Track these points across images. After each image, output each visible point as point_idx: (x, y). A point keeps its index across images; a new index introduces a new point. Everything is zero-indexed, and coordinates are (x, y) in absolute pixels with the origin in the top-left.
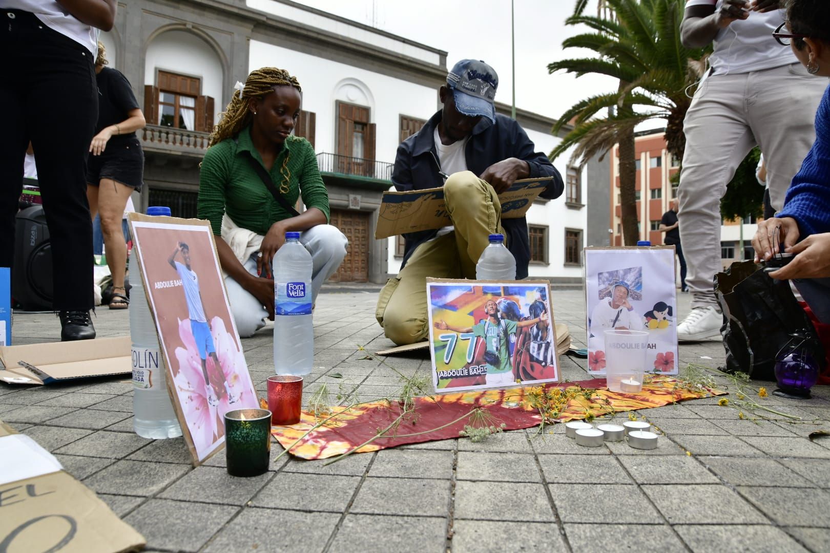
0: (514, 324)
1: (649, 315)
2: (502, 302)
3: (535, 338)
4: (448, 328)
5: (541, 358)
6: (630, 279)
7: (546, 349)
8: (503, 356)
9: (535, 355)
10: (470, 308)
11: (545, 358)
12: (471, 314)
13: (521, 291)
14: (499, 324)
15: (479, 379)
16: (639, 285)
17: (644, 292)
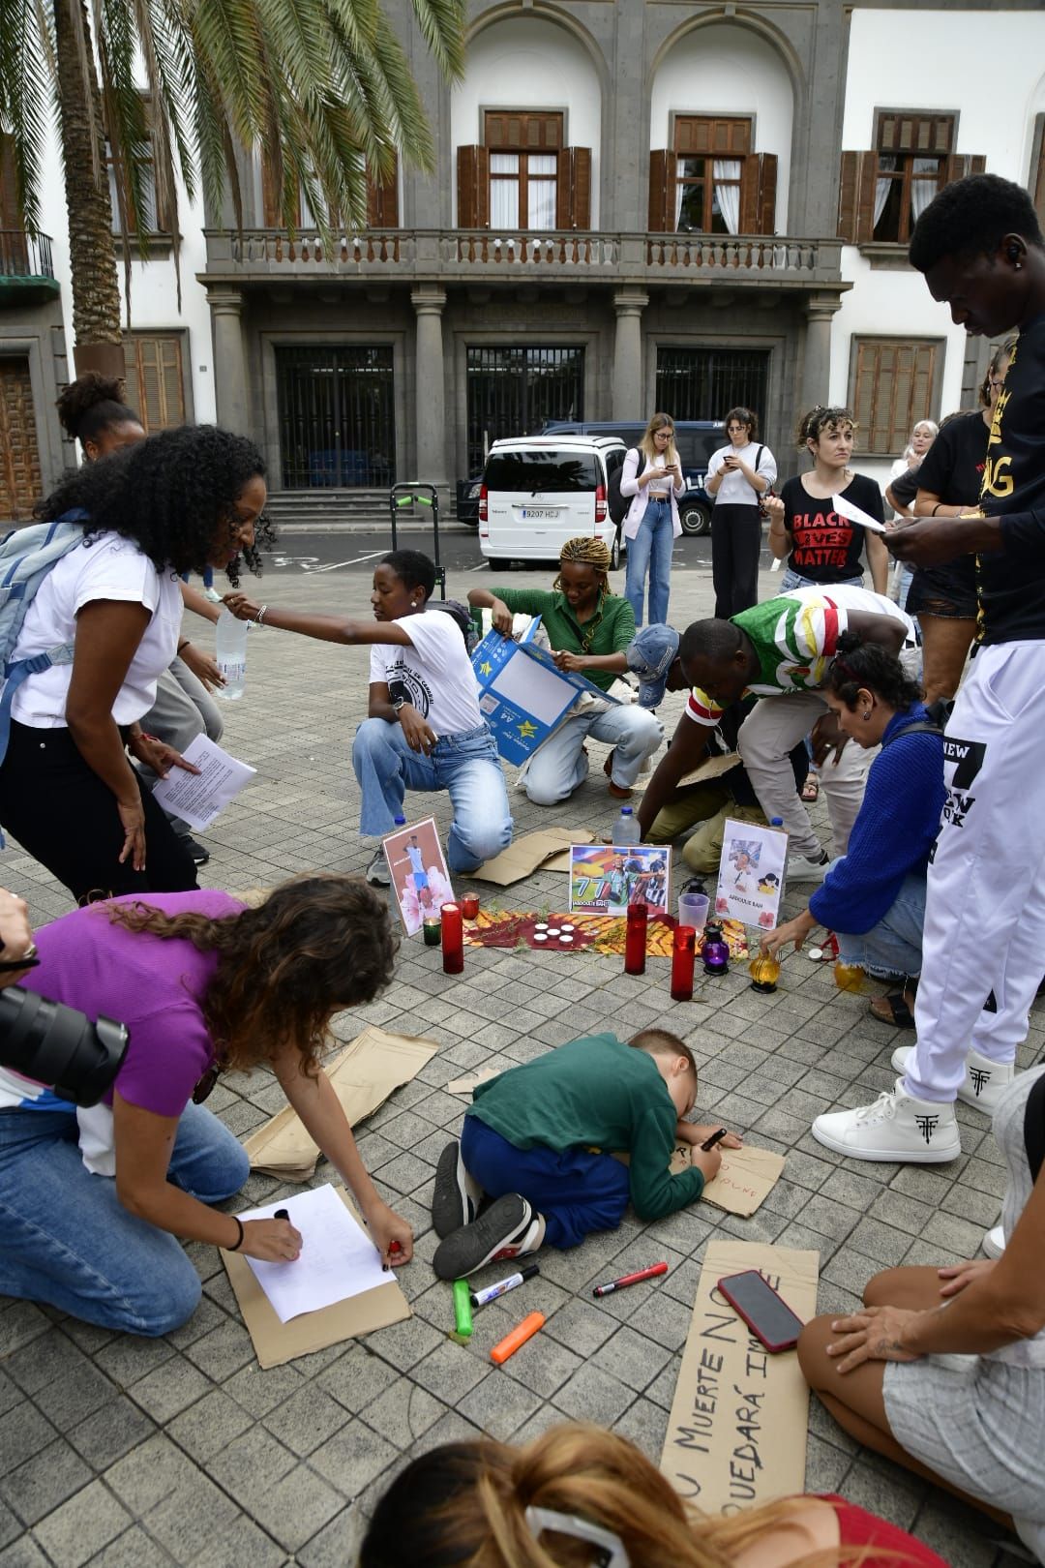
0: (635, 876)
1: (762, 881)
2: (628, 860)
3: (652, 886)
4: (583, 875)
5: (655, 900)
6: (752, 851)
7: (660, 895)
8: (624, 896)
9: (650, 898)
10: (601, 863)
11: (658, 901)
12: (602, 867)
13: (645, 853)
14: (623, 874)
15: (604, 909)
16: (757, 857)
17: (760, 862)
